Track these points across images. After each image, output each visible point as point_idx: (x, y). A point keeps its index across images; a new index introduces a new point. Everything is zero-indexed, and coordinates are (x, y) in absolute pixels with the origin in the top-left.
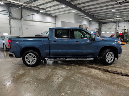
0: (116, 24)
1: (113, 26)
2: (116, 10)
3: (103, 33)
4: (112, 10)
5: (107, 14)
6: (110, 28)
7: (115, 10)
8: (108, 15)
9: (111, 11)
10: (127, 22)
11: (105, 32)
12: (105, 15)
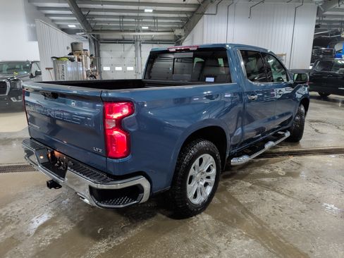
0: (134, 47)
1: (128, 51)
2: (155, 11)
3: (106, 69)
4: (146, 11)
5: (123, 17)
6: (121, 57)
7: (151, 11)
8: (124, 20)
9: (143, 11)
10: (156, 43)
11: (112, 66)
12: (118, 20)
